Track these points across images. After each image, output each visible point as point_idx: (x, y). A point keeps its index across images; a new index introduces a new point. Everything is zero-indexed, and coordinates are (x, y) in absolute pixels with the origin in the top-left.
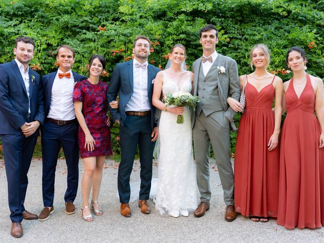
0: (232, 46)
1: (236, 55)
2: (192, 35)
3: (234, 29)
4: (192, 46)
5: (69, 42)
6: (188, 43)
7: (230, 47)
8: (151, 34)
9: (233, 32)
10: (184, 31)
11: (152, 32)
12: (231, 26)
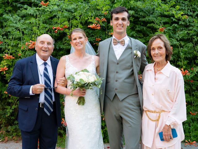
0: (183, 23)
1: (187, 33)
2: (141, 11)
3: (184, 5)
4: (139, 23)
5: (9, 17)
6: (136, 20)
7: (181, 24)
8: (98, 10)
9: (184, 8)
10: (132, 7)
11: (98, 7)
12: (181, 2)
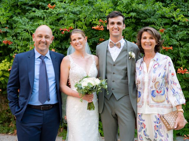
0: (183, 24)
1: (187, 33)
2: (142, 13)
3: (184, 7)
4: (141, 24)
5: (18, 19)
6: (138, 21)
7: (181, 25)
8: (101, 12)
9: (183, 9)
10: (134, 9)
11: (102, 10)
12: (181, 3)
